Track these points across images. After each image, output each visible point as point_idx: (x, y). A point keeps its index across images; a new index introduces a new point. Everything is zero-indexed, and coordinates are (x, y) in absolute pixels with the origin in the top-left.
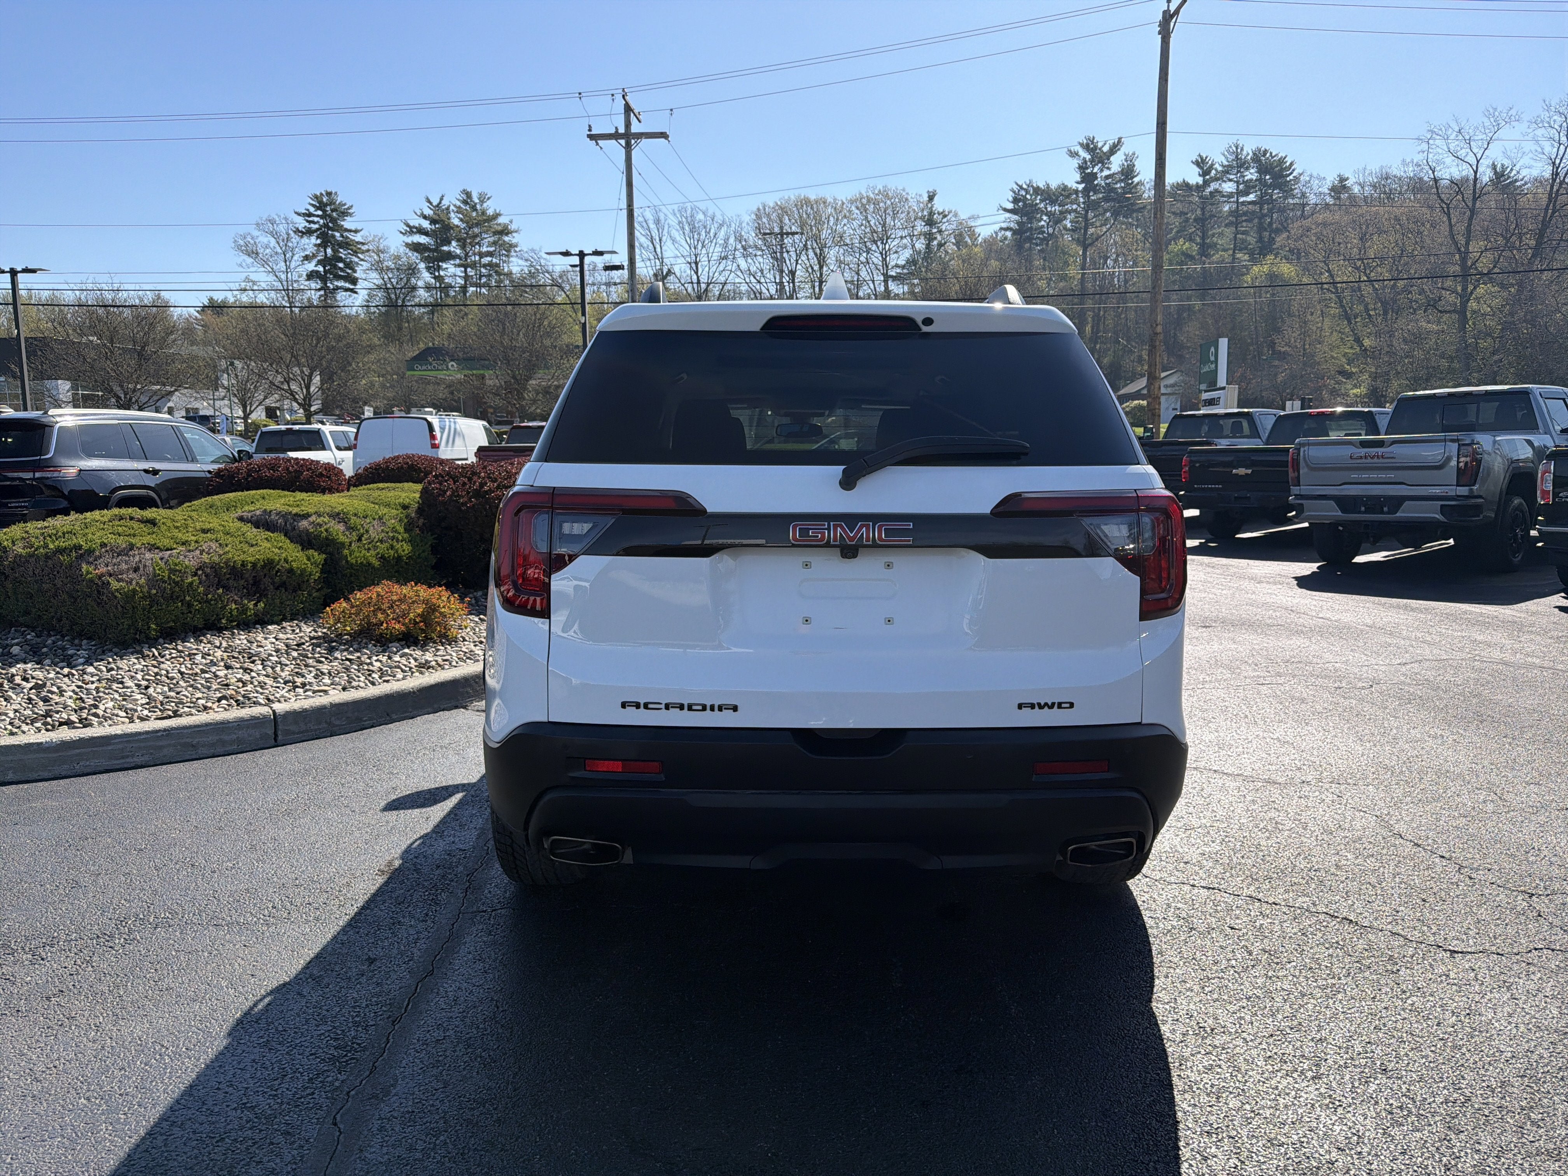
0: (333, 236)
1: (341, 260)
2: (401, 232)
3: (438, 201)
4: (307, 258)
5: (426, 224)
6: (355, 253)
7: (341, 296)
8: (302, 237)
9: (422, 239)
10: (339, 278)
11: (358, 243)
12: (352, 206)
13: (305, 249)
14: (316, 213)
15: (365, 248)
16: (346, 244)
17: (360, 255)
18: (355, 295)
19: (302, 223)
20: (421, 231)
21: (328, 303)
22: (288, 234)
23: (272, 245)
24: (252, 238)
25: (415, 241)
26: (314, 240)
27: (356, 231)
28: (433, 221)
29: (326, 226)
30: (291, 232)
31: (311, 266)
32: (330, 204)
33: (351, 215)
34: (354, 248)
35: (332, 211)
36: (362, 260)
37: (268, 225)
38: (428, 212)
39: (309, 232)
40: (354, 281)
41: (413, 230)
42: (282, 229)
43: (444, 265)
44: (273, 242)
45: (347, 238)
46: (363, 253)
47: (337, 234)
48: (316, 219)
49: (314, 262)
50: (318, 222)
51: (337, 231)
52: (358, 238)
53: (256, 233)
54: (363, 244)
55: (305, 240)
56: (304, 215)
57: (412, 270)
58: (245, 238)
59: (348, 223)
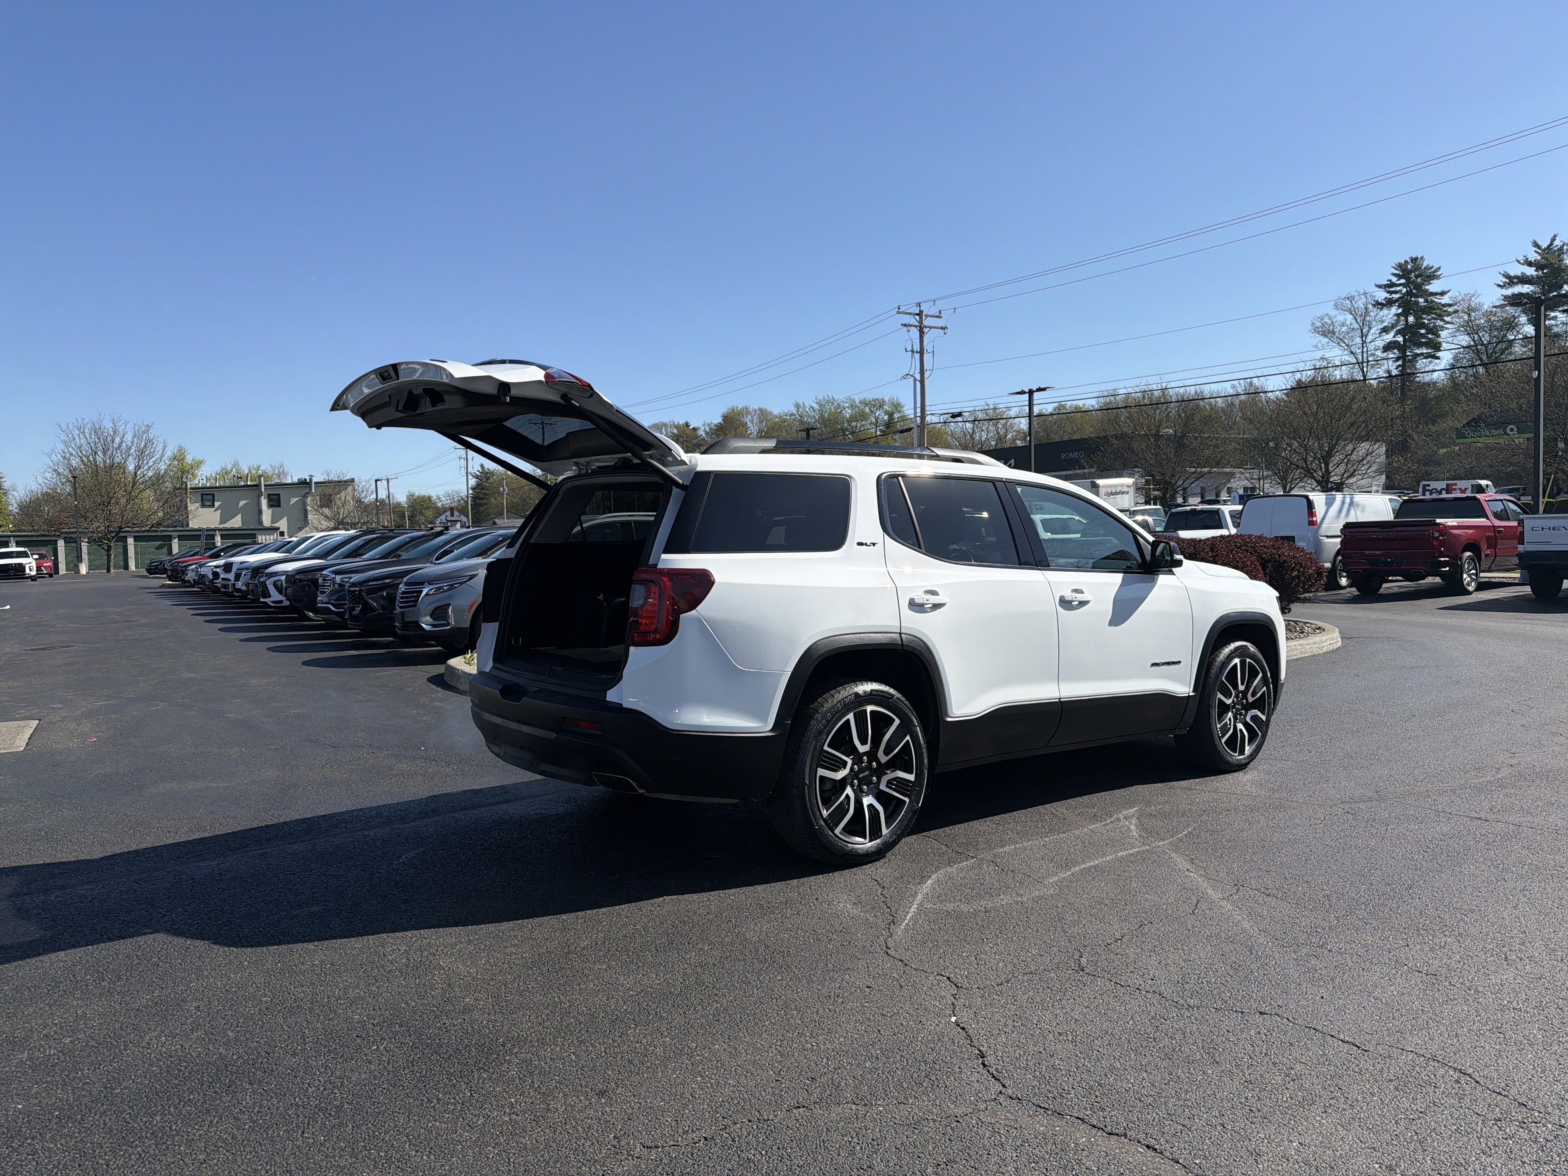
0: (1417, 303)
1: (1423, 326)
2: (1499, 286)
3: (1549, 242)
4: (1385, 330)
5: (1531, 271)
6: (1440, 317)
7: (1421, 363)
8: (1381, 309)
9: (1526, 289)
10: (1421, 345)
11: (1444, 305)
12: (1439, 268)
13: (1383, 322)
14: (1398, 282)
15: (1450, 309)
16: (1431, 308)
17: (1446, 318)
18: (1437, 361)
19: (1382, 295)
20: (1523, 280)
21: (1406, 374)
22: (1366, 309)
23: (1348, 322)
24: (1330, 319)
25: (1516, 292)
26: (1395, 310)
27: (1443, 294)
28: (1538, 266)
29: (1410, 293)
30: (1370, 306)
31: (1389, 337)
32: (1415, 270)
33: (1438, 277)
34: (1438, 311)
35: (1417, 277)
36: (1448, 323)
37: (1347, 304)
38: (1534, 256)
39: (1389, 303)
40: (1437, 347)
41: (1512, 280)
42: (1360, 304)
43: (1553, 314)
44: (1350, 318)
45: (1433, 301)
46: (1449, 314)
47: (1421, 300)
48: (1398, 289)
49: (1392, 334)
50: (1400, 291)
51: (1421, 297)
52: (1445, 300)
53: (1333, 313)
54: (1450, 305)
55: (1385, 311)
56: (1386, 286)
57: (1510, 324)
58: (1322, 319)
59: (1434, 287)
